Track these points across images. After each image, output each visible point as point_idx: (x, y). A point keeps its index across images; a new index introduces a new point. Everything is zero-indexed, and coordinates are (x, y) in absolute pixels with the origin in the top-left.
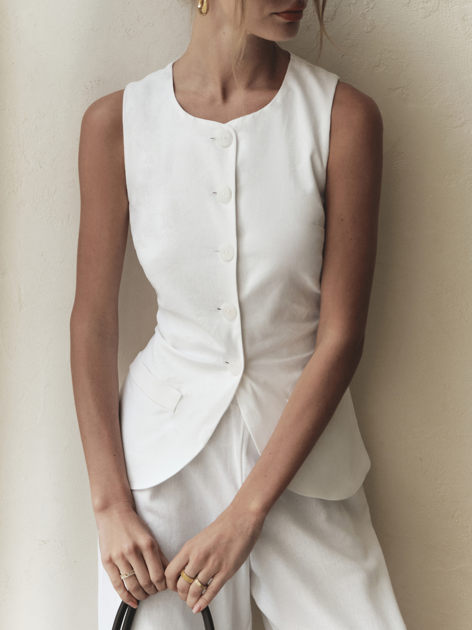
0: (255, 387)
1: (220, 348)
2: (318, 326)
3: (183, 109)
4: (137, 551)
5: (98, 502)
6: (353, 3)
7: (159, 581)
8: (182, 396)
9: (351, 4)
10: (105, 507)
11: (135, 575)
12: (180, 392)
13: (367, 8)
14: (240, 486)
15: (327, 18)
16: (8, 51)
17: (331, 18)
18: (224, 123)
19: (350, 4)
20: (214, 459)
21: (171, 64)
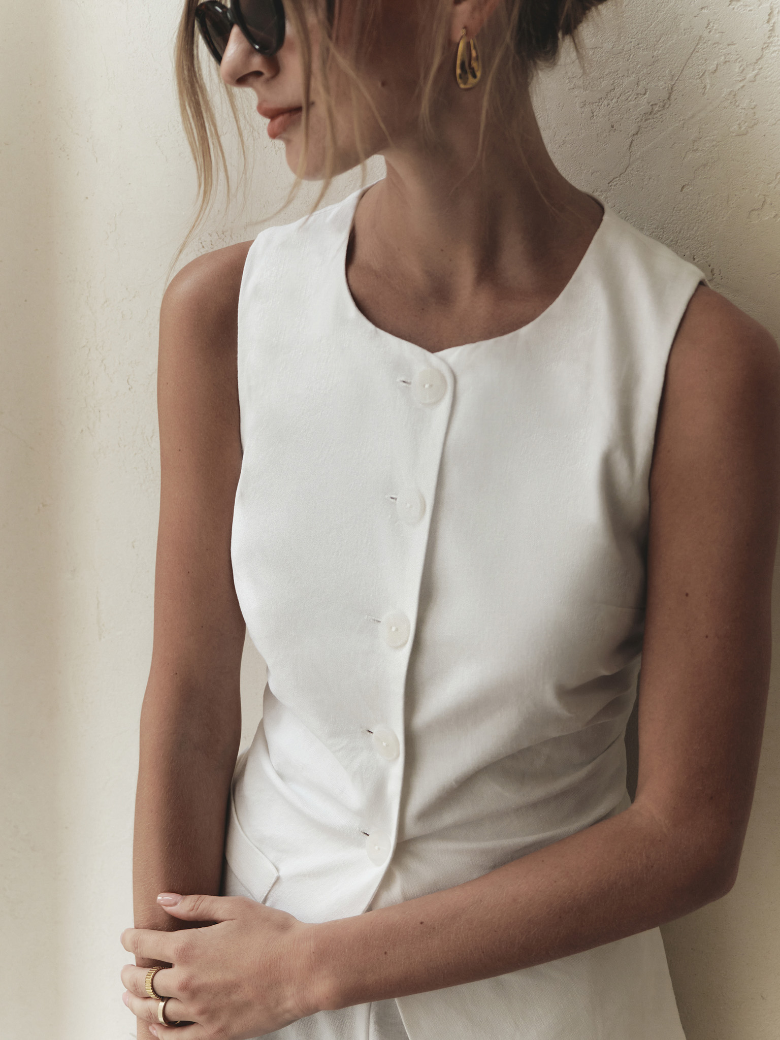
3: (357, 305)
6: (709, 70)
8: (278, 879)
9: (707, 73)
12: (277, 869)
13: (741, 81)
15: (652, 105)
16: (78, 174)
17: (661, 104)
18: (432, 352)
19: (704, 73)
21: (356, 193)
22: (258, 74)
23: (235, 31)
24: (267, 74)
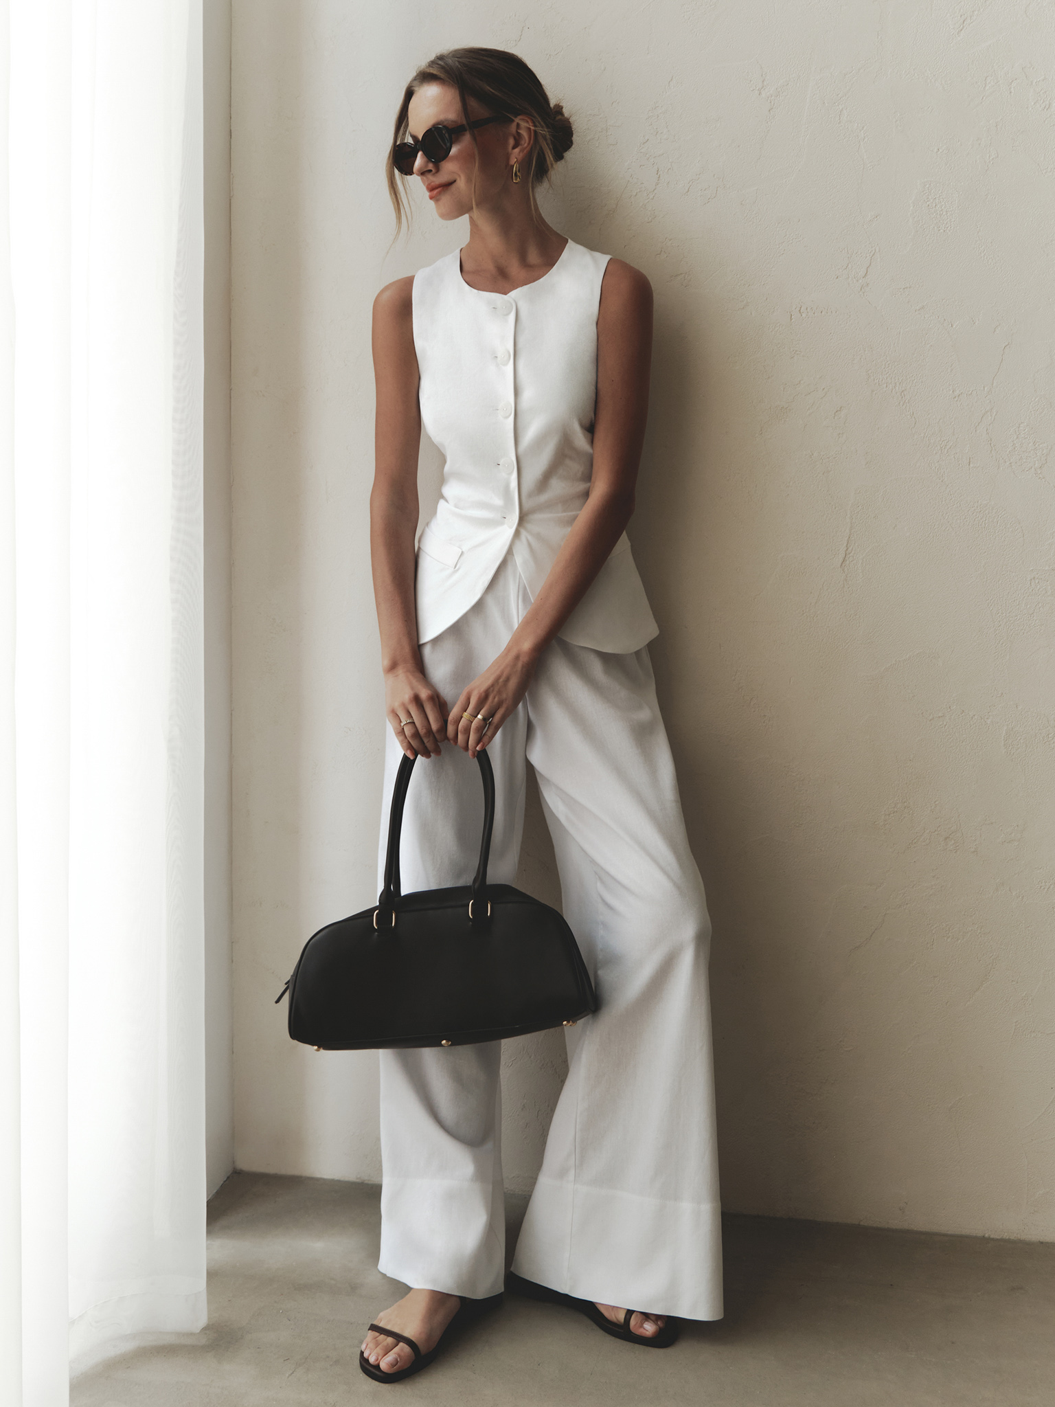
0: (530, 538)
1: (498, 502)
2: (589, 487)
3: (468, 284)
4: (417, 700)
5: (387, 662)
7: (438, 731)
8: (462, 553)
10: (393, 667)
11: (414, 723)
12: (461, 549)
14: (516, 626)
18: (506, 294)
20: (492, 607)
21: (460, 249)
22: (430, 171)
23: (420, 154)
24: (434, 171)
